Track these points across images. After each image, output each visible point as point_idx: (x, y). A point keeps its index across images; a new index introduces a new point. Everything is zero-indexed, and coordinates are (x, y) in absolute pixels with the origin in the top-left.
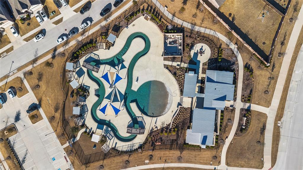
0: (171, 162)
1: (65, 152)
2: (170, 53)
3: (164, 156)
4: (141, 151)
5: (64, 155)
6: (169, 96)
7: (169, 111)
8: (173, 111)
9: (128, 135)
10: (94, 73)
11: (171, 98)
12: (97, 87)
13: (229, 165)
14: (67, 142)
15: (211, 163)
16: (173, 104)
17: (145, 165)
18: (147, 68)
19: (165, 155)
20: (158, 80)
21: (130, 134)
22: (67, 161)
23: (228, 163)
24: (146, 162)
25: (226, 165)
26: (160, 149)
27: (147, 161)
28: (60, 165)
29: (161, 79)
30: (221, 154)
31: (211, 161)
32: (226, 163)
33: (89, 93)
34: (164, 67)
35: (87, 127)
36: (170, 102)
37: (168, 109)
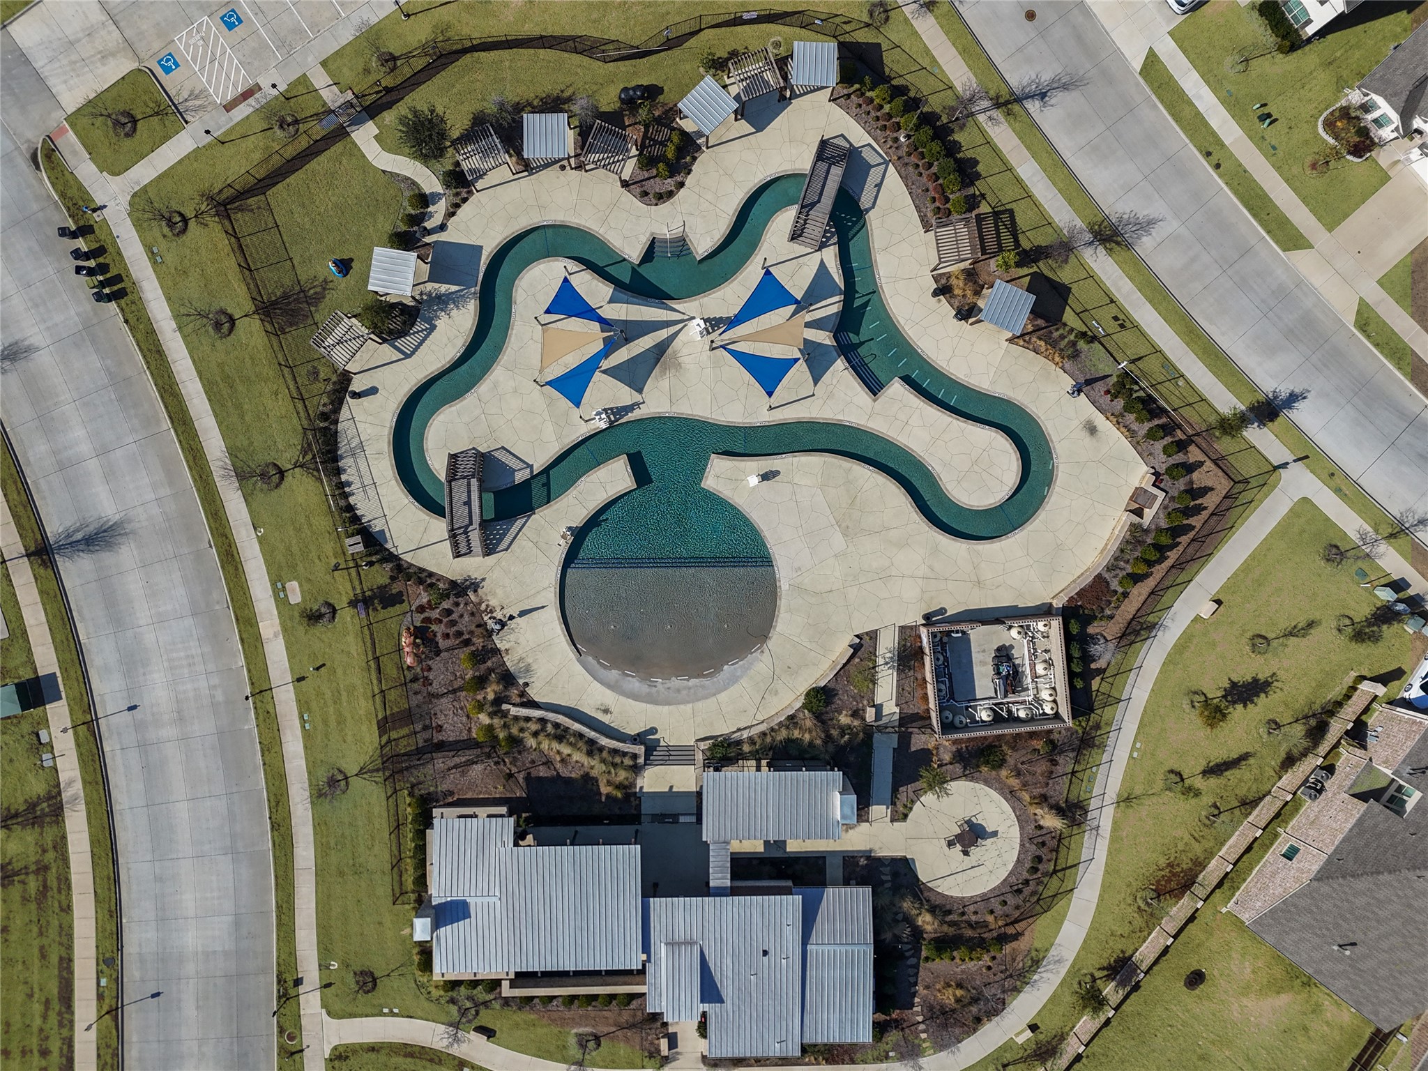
0: (307, 736)
1: (282, 87)
2: (946, 659)
3: (337, 688)
4: (351, 550)
5: (265, 83)
6: (693, 682)
7: (608, 692)
8: (607, 710)
9: (438, 465)
10: (786, 218)
11: (684, 692)
12: (702, 245)
13: (337, 1063)
14: (349, 96)
15: (335, 965)
16: (650, 706)
17: (273, 584)
18: (845, 535)
19: (344, 694)
20: (783, 603)
21: (442, 476)
22: (228, 107)
23: (347, 1057)
24: (287, 585)
25: (335, 1048)
26: (377, 659)
27: (295, 593)
28: (202, 69)
29: (787, 624)
30: (392, 1014)
31: (346, 965)
32: (347, 1046)
33: (659, 199)
34: (863, 634)
35: (457, 206)
36: (658, 692)
37: (617, 681)
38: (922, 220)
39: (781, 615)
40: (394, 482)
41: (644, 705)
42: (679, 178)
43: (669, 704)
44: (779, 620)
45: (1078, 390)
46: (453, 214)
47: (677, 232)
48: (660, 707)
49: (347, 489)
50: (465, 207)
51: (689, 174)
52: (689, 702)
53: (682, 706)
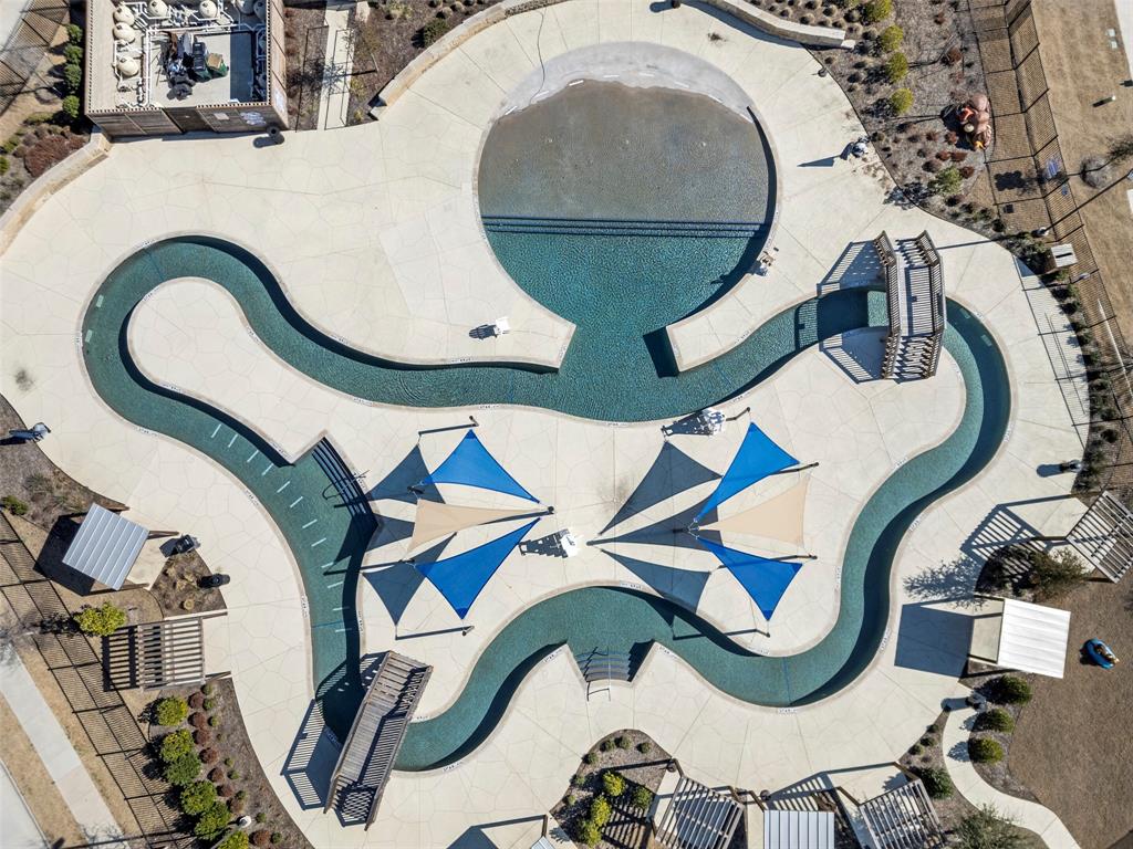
3: (1075, 76)
4: (1067, 247)
7: (712, 60)
8: (715, 37)
10: (431, 703)
12: (560, 667)
16: (656, 40)
19: (1066, 69)
33: (621, 739)
34: (366, 121)
35: (925, 742)
36: (645, 59)
37: (699, 74)
38: (232, 691)
39: (474, 150)
40: (1008, 343)
41: (665, 43)
42: (589, 769)
43: (632, 45)
44: (478, 143)
45: (35, 434)
46: (931, 729)
47: (596, 685)
48: (643, 39)
49: (1073, 334)
50: (913, 740)
51: (575, 777)
52: (605, 45)
53: (613, 40)
